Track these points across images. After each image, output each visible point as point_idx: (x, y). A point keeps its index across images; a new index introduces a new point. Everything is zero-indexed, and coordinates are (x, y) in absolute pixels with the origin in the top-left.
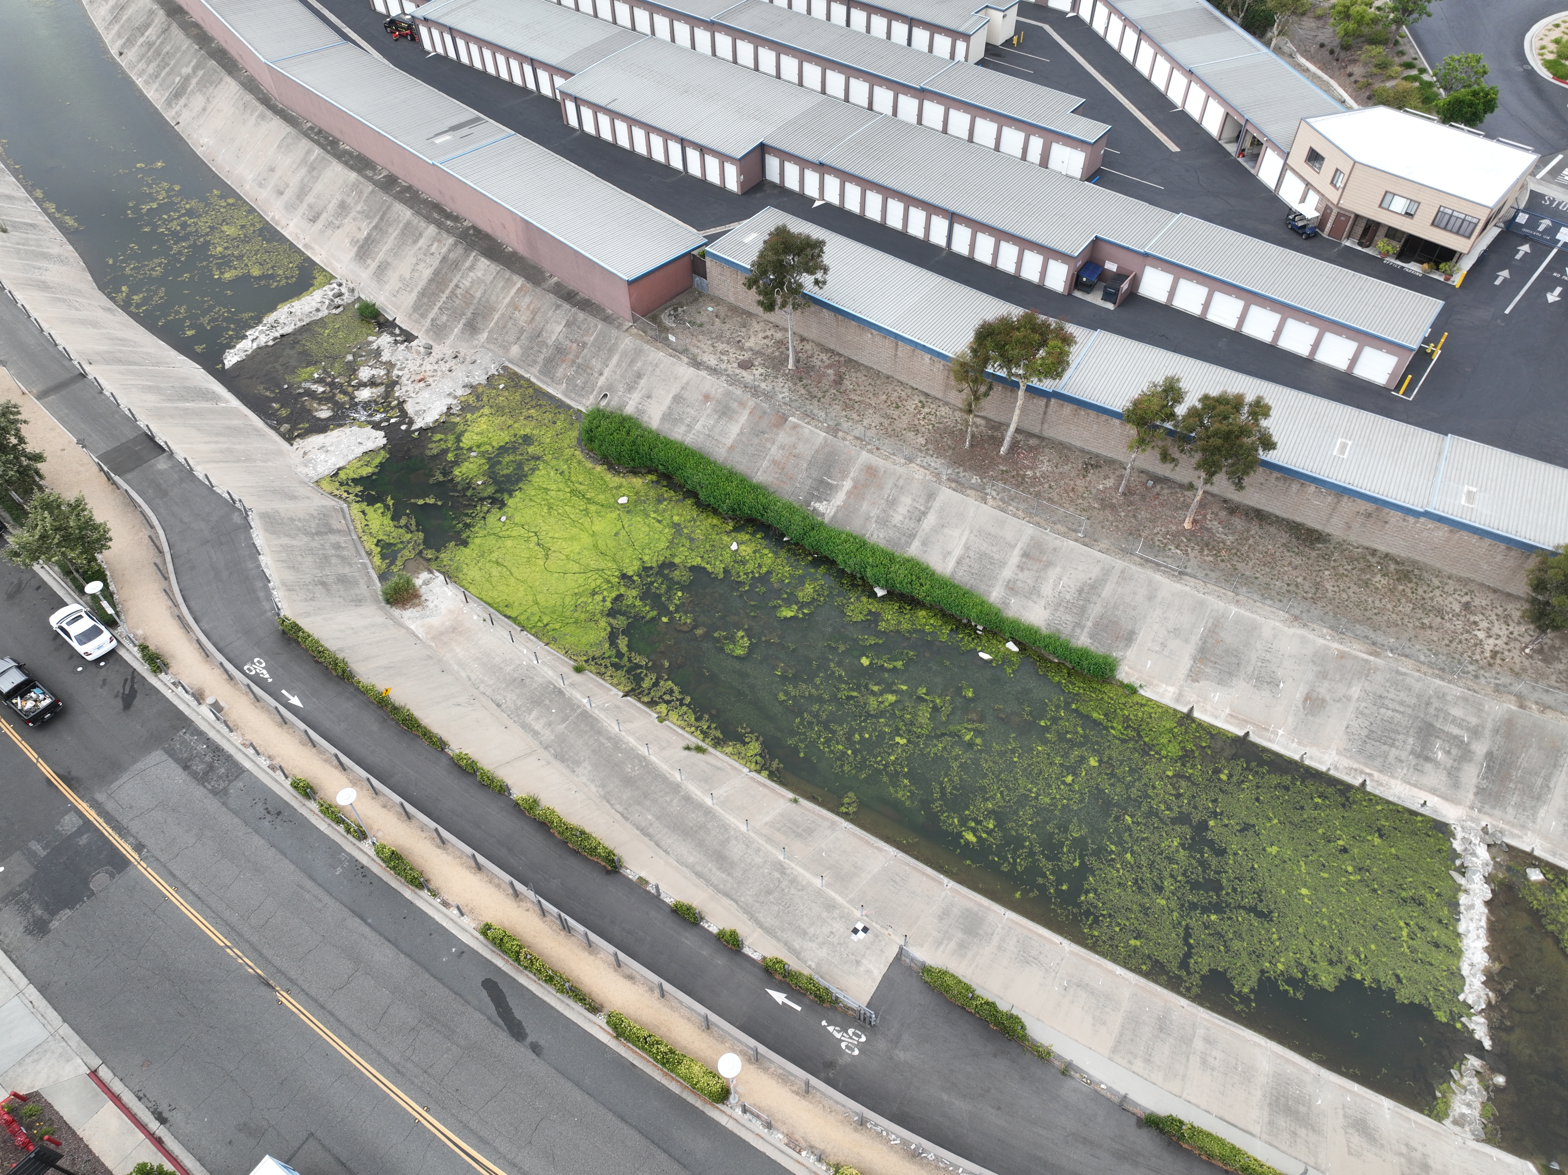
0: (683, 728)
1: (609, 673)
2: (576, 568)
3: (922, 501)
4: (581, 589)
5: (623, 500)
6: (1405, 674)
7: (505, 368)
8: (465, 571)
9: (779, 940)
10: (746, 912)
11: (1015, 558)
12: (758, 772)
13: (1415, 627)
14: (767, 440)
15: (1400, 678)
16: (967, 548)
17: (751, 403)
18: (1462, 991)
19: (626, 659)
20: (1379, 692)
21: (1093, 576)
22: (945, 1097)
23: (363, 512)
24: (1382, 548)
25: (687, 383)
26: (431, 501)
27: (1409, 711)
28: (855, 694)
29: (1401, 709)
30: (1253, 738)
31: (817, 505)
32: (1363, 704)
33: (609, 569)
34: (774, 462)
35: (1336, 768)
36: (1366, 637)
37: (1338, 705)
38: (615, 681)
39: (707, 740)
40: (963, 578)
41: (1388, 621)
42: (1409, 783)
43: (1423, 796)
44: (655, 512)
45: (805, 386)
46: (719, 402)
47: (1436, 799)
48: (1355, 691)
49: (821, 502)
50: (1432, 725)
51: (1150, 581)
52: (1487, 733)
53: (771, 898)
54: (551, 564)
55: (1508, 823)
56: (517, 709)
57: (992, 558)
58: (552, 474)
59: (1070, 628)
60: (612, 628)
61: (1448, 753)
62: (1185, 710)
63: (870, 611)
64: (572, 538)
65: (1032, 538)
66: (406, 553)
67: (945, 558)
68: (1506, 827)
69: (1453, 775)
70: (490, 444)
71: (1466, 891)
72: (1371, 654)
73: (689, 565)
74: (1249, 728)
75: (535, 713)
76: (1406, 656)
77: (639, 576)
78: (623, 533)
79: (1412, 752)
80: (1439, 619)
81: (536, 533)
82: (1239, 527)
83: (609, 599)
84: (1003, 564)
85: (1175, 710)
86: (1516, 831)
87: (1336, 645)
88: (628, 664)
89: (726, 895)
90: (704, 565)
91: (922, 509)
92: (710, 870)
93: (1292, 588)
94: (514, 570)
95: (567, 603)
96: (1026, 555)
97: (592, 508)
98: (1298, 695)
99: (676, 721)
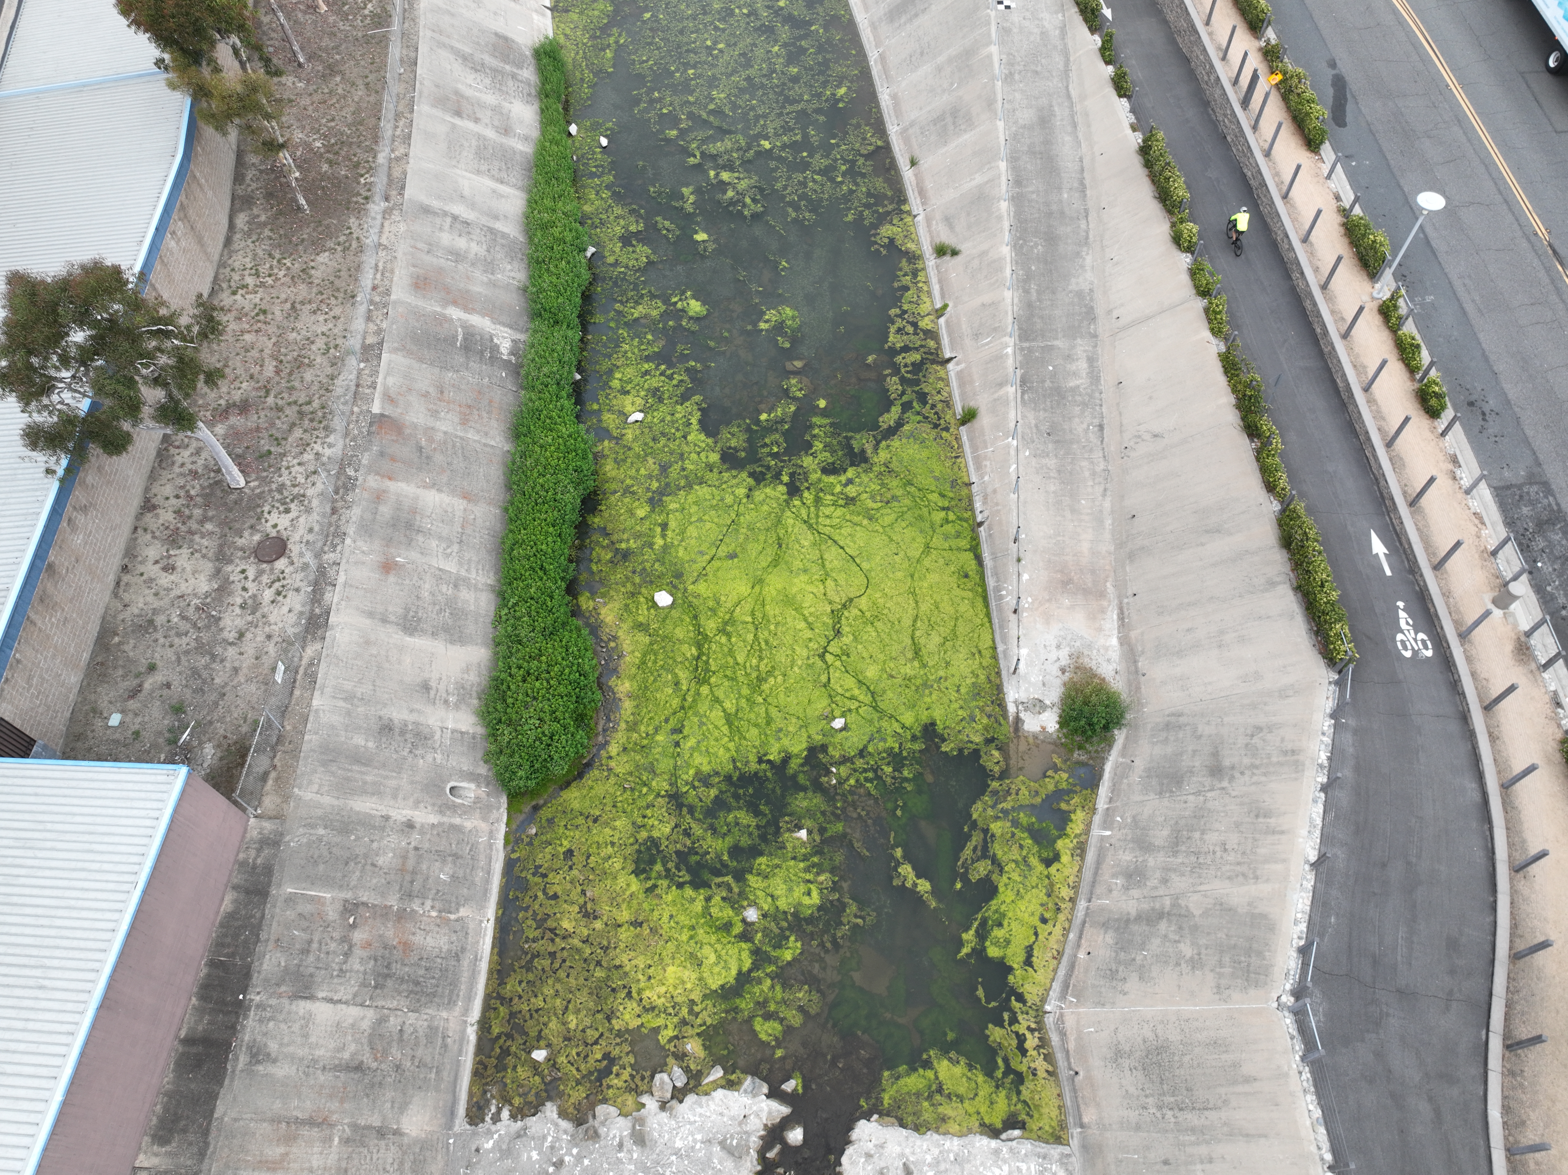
0: (929, 293)
2: (832, 555)
3: (438, 221)
4: (856, 519)
5: (663, 599)
8: (969, 681)
10: (1067, 77)
12: (909, 213)
14: (431, 440)
16: (478, 172)
17: (373, 481)
19: (905, 398)
21: (452, 57)
23: (1028, 962)
25: (371, 615)
26: (906, 870)
28: (748, 200)
31: (505, 350)
33: (797, 516)
34: (464, 422)
38: (941, 384)
39: (920, 266)
40: (517, 176)
44: (651, 545)
46: (389, 542)
49: (497, 347)
53: (1039, 69)
56: (1085, 405)
57: (478, 147)
58: (691, 742)
60: (878, 443)
62: (549, 13)
64: (788, 601)
65: (433, 106)
66: (1025, 796)
67: (502, 196)
70: (706, 909)
73: (710, 441)
75: (1072, 383)
77: (777, 476)
78: (723, 551)
81: (822, 657)
83: (843, 478)
84: (481, 137)
85: (554, 18)
88: (909, 391)
89: (1069, 96)
91: (449, 220)
94: (907, 622)
95: (893, 516)
96: (458, 113)
97: (710, 626)
99: (928, 304)
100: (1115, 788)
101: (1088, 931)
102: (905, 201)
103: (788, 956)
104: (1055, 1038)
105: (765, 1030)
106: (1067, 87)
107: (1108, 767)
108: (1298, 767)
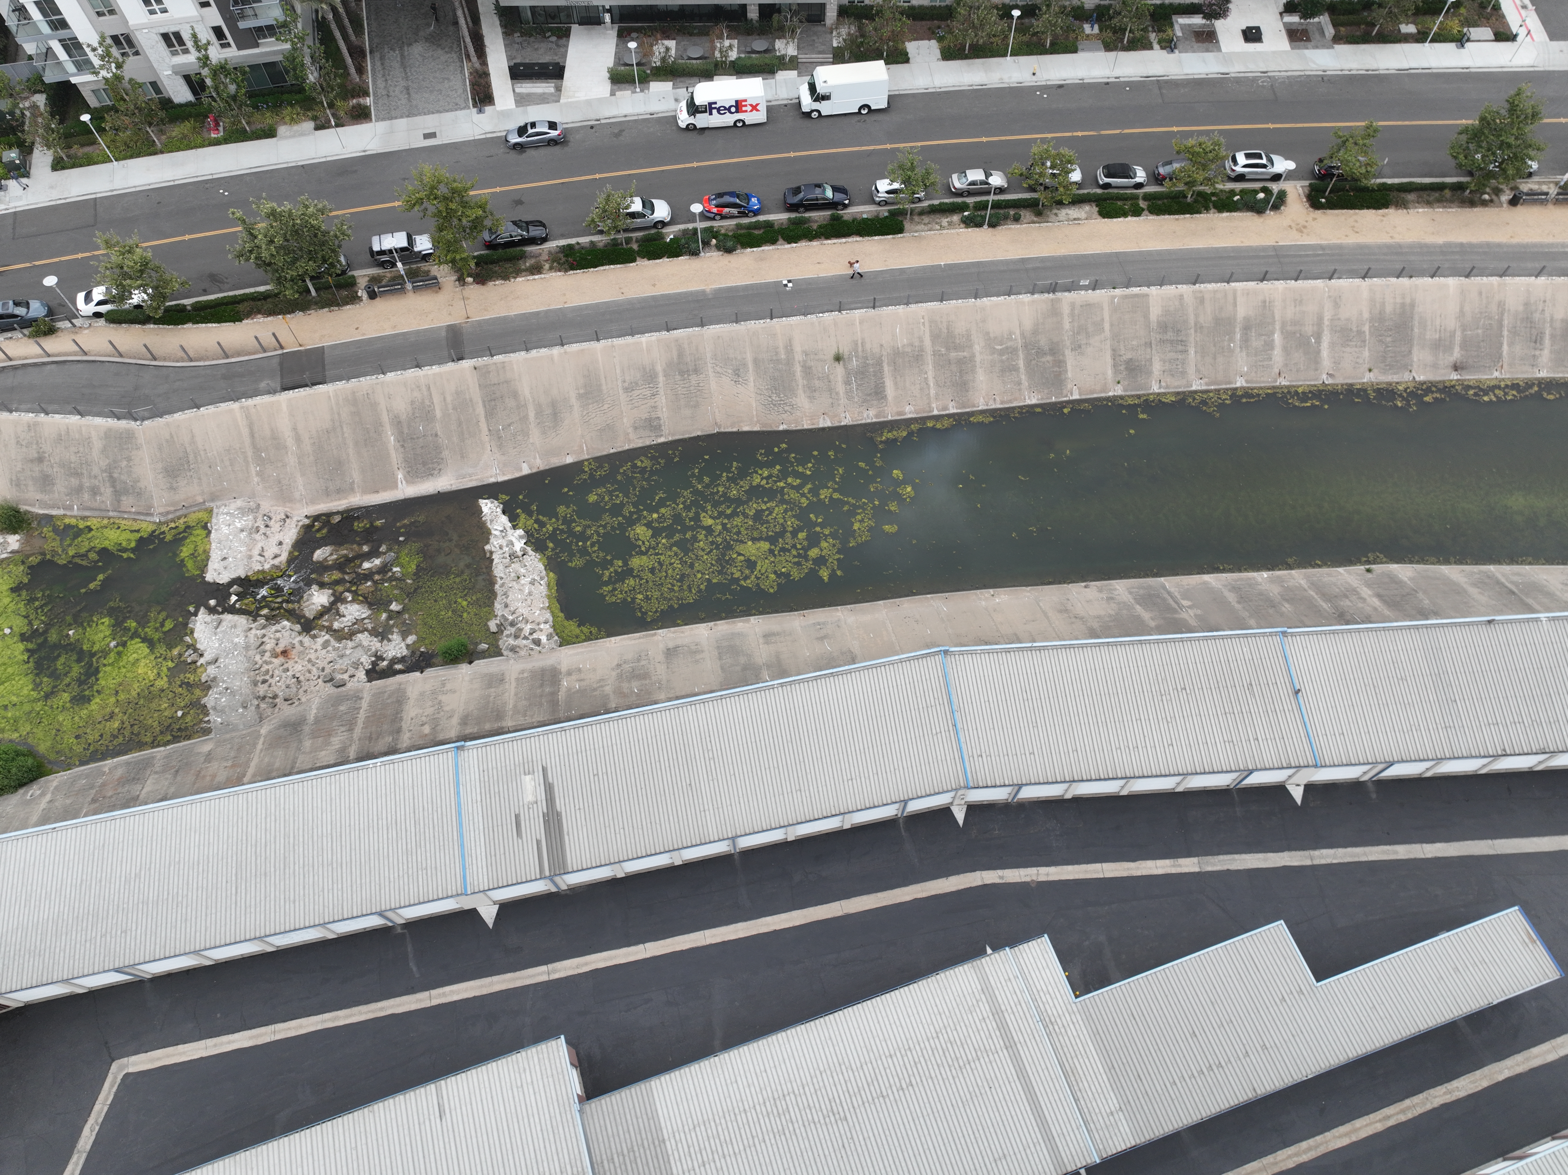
7: (207, 731)
100: (53, 507)
101: (123, 509)
103: (134, 624)
104: (170, 516)
105: (169, 625)
107: (41, 512)
108: (36, 424)
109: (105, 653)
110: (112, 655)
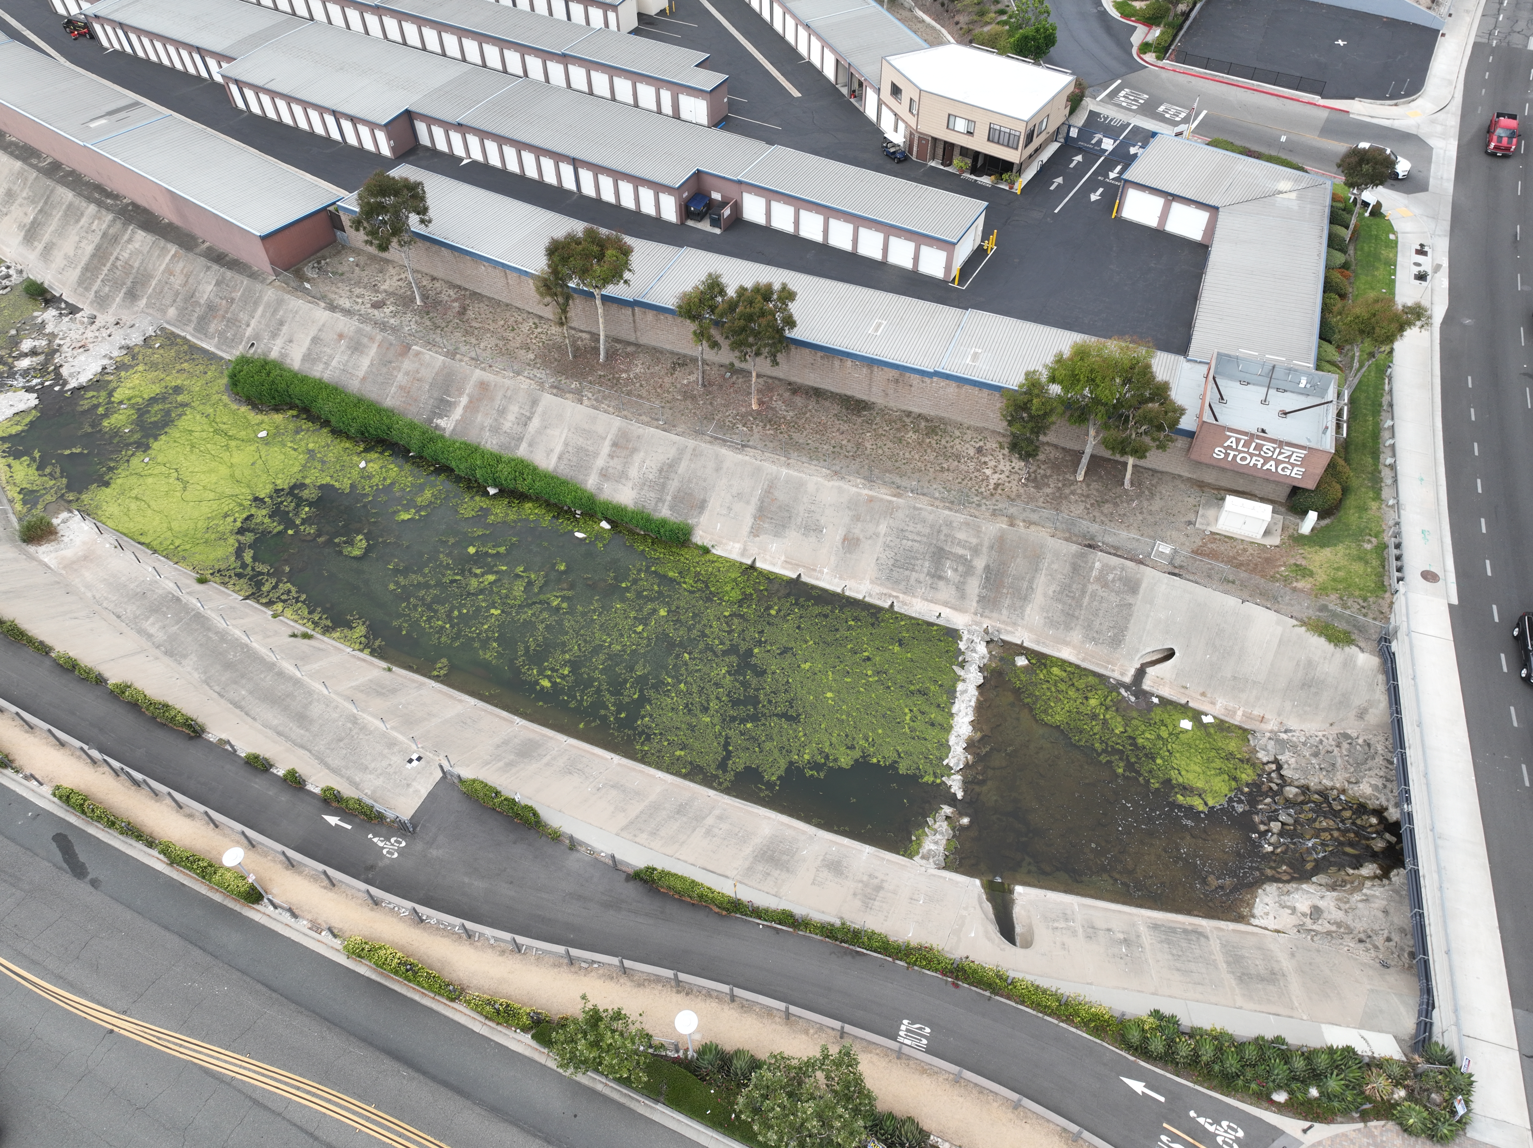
0: (296, 621)
1: (232, 582)
2: (212, 496)
3: (527, 407)
5: (263, 434)
6: (920, 509)
7: (163, 329)
8: (104, 508)
9: (342, 776)
10: (317, 758)
11: (606, 448)
12: (361, 650)
13: (936, 471)
14: (394, 368)
15: (917, 512)
16: (566, 444)
17: (379, 337)
18: (947, 757)
19: (249, 568)
20: (901, 527)
21: (671, 456)
22: (466, 880)
23: (9, 466)
24: (916, 410)
25: (323, 325)
26: (78, 451)
27: (925, 539)
28: (458, 578)
29: (919, 539)
30: (804, 579)
31: (439, 421)
32: (889, 538)
33: (243, 494)
34: (401, 387)
35: (870, 595)
36: (893, 483)
37: (870, 542)
38: (237, 588)
39: (317, 629)
40: (564, 471)
41: (914, 468)
42: (927, 600)
43: (938, 609)
45: (430, 319)
46: (351, 339)
47: (948, 610)
48: (883, 528)
49: (442, 418)
50: (942, 549)
51: (717, 456)
52: (985, 550)
53: (341, 744)
54: (188, 495)
55: (1004, 622)
56: (136, 617)
57: (587, 450)
59: (653, 503)
61: (956, 570)
62: (749, 562)
63: (481, 508)
64: (211, 471)
65: (620, 429)
66: (48, 498)
67: (548, 455)
68: (1002, 626)
69: (960, 588)
70: (141, 397)
71: (964, 680)
72: (895, 496)
74: (801, 570)
75: (151, 620)
76: (924, 495)
77: (271, 497)
78: (260, 462)
79: (928, 574)
80: (956, 463)
81: (176, 470)
82: (799, 404)
83: (239, 520)
84: (596, 455)
85: (741, 563)
86: (1009, 629)
87: (866, 492)
88: (251, 573)
89: (302, 747)
90: (333, 482)
91: (528, 414)
92: (291, 729)
93: (837, 449)
94: (152, 503)
95: (199, 526)
96: (615, 444)
97: (233, 443)
98: (838, 537)
99: (289, 616)
102: (372, 654)
106: (310, 752)
109: (132, 406)
110: (133, 401)
